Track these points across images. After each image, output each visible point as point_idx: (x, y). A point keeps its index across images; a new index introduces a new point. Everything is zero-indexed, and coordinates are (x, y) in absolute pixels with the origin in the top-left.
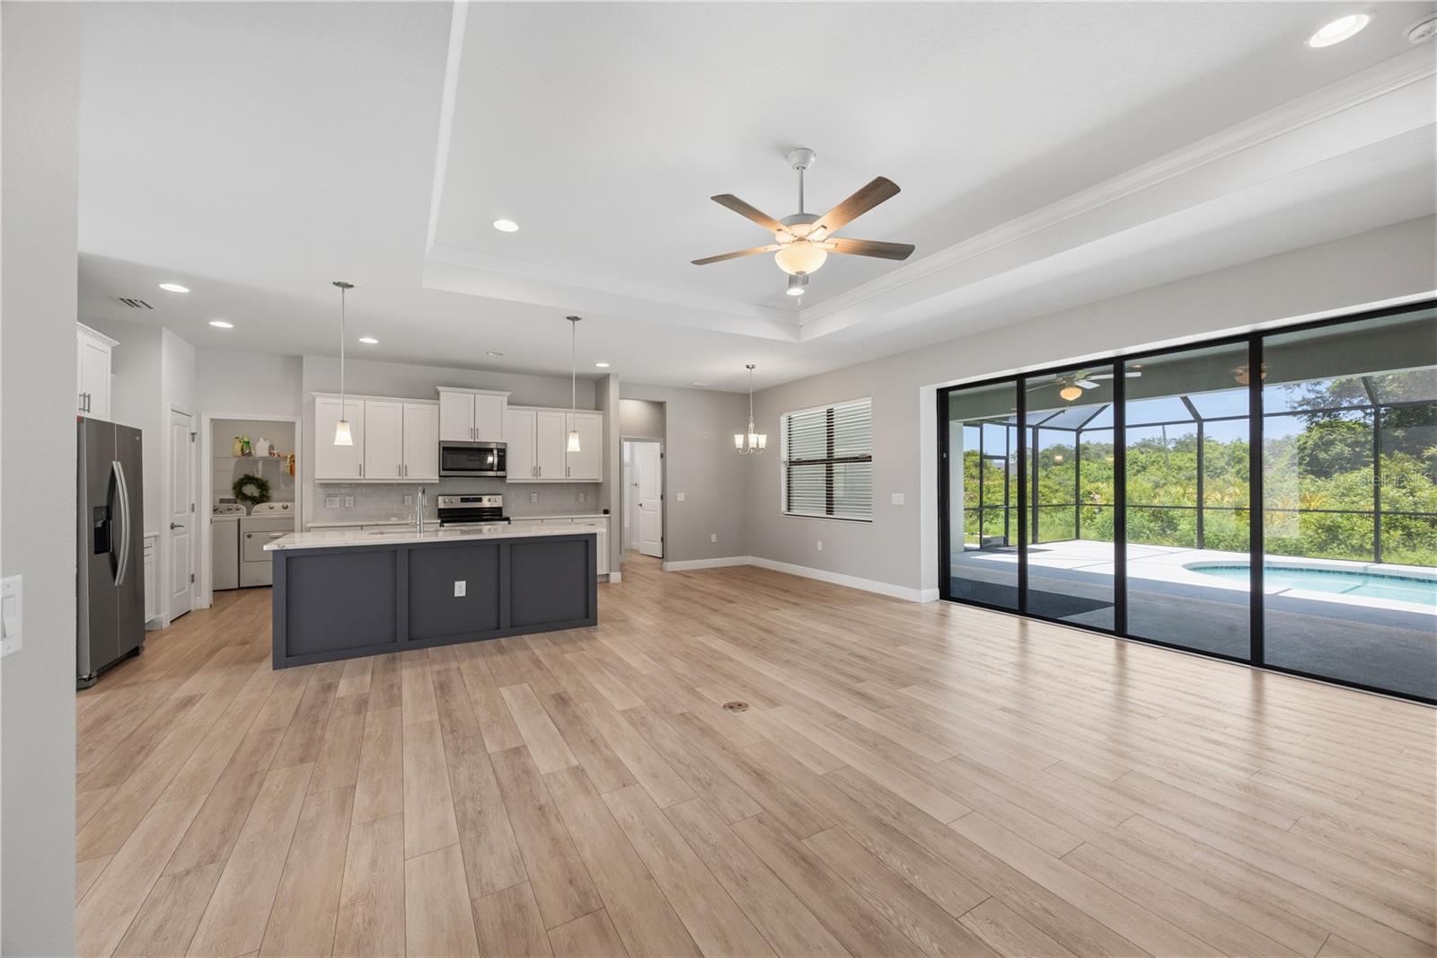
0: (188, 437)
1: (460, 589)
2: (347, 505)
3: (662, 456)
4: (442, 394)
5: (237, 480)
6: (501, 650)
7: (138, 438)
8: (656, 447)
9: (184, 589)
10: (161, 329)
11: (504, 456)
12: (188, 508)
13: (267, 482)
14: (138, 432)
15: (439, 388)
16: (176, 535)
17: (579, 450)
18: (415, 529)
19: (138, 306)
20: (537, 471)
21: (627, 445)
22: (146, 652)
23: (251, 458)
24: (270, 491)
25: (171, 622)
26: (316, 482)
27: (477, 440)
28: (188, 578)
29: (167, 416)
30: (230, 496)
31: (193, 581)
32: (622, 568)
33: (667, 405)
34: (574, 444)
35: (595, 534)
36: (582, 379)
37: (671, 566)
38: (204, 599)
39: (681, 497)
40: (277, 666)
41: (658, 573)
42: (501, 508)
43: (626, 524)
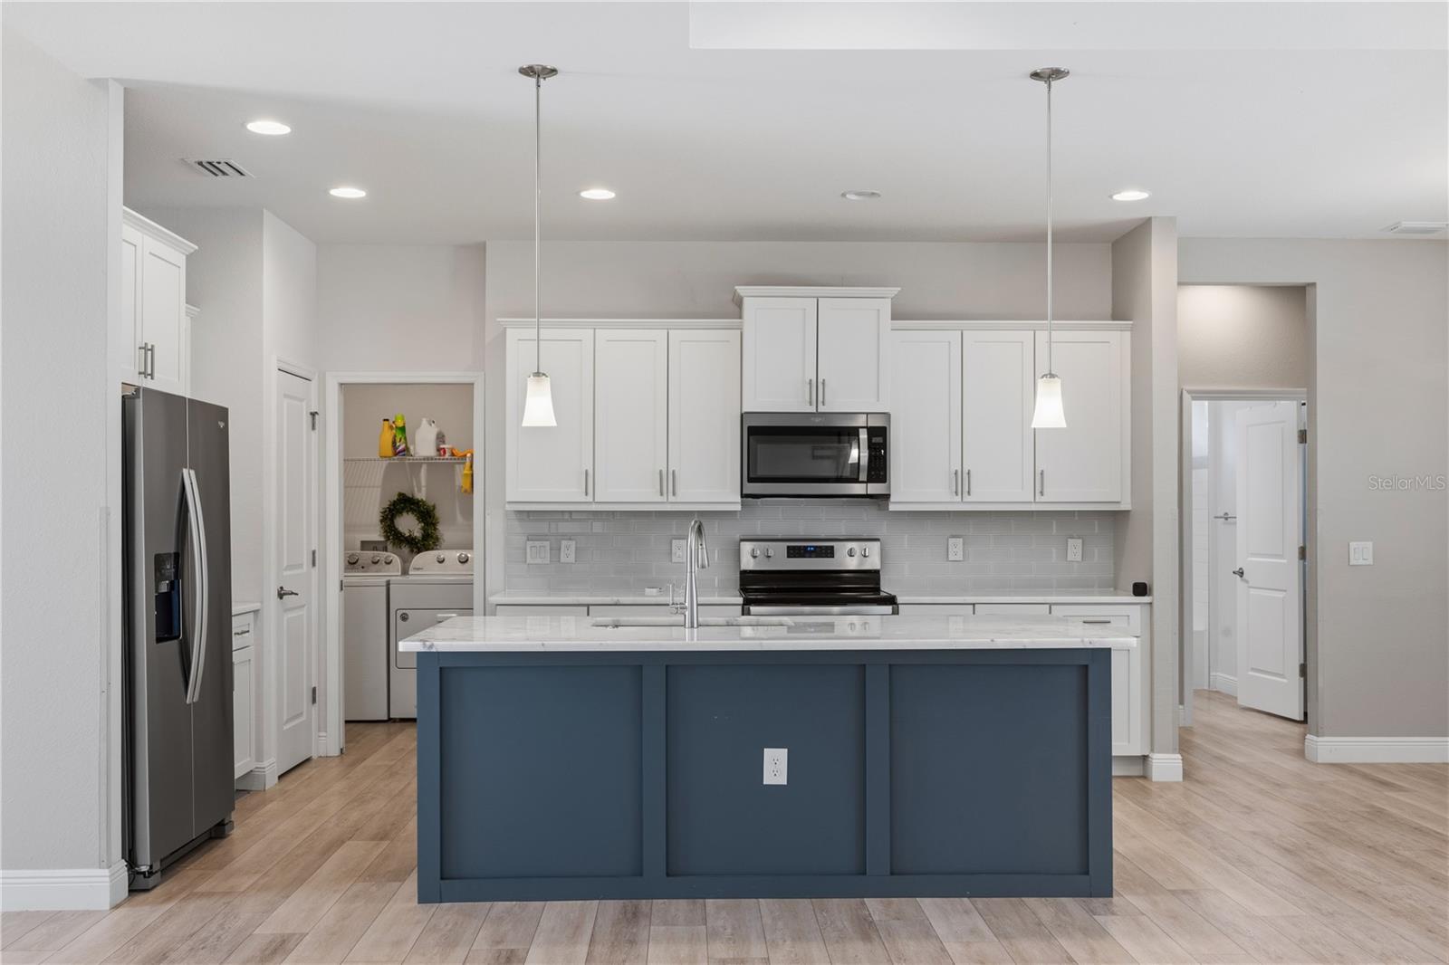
0: (306, 419)
1: (775, 766)
2: (563, 559)
3: (1303, 436)
4: (747, 303)
5: (386, 505)
6: (866, 929)
7: (222, 425)
8: (1286, 412)
9: (300, 715)
10: (262, 212)
11: (884, 445)
12: (306, 559)
13: (434, 507)
14: (223, 413)
15: (741, 290)
16: (287, 610)
17: (1064, 425)
18: (680, 618)
19: (224, 173)
20: (961, 480)
21: (1199, 413)
22: (236, 833)
23: (407, 460)
24: (439, 527)
25: (280, 777)
26: (508, 507)
27: (821, 409)
28: (307, 696)
29: (272, 380)
30: (376, 535)
31: (314, 701)
32: (1185, 745)
33: (1319, 289)
34: (1049, 410)
35: (1106, 653)
36: (1074, 239)
37: (1327, 747)
38: (330, 740)
39: (1362, 552)
40: (425, 897)
41: (1293, 765)
42: (877, 572)
43: (1199, 623)
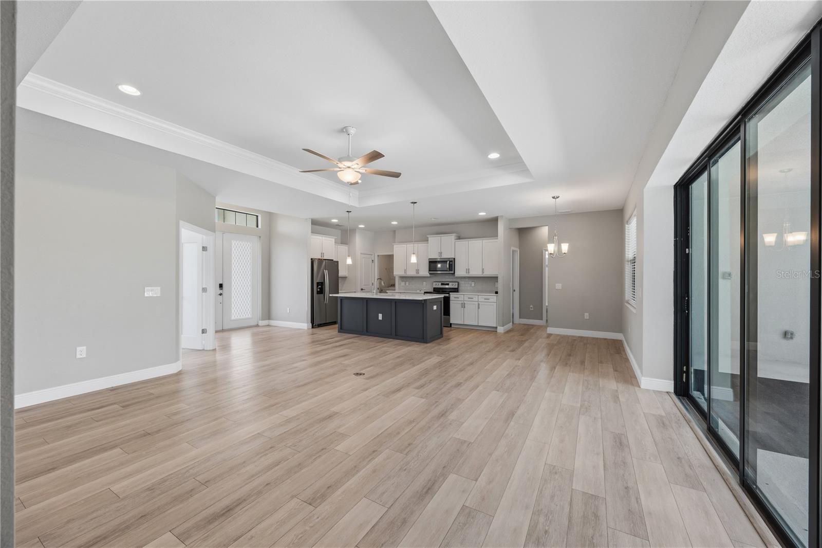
4: (430, 239)
10: (356, 230)
11: (454, 264)
14: (337, 262)
15: (428, 236)
20: (468, 271)
27: (441, 257)
39: (559, 286)
42: (457, 288)
